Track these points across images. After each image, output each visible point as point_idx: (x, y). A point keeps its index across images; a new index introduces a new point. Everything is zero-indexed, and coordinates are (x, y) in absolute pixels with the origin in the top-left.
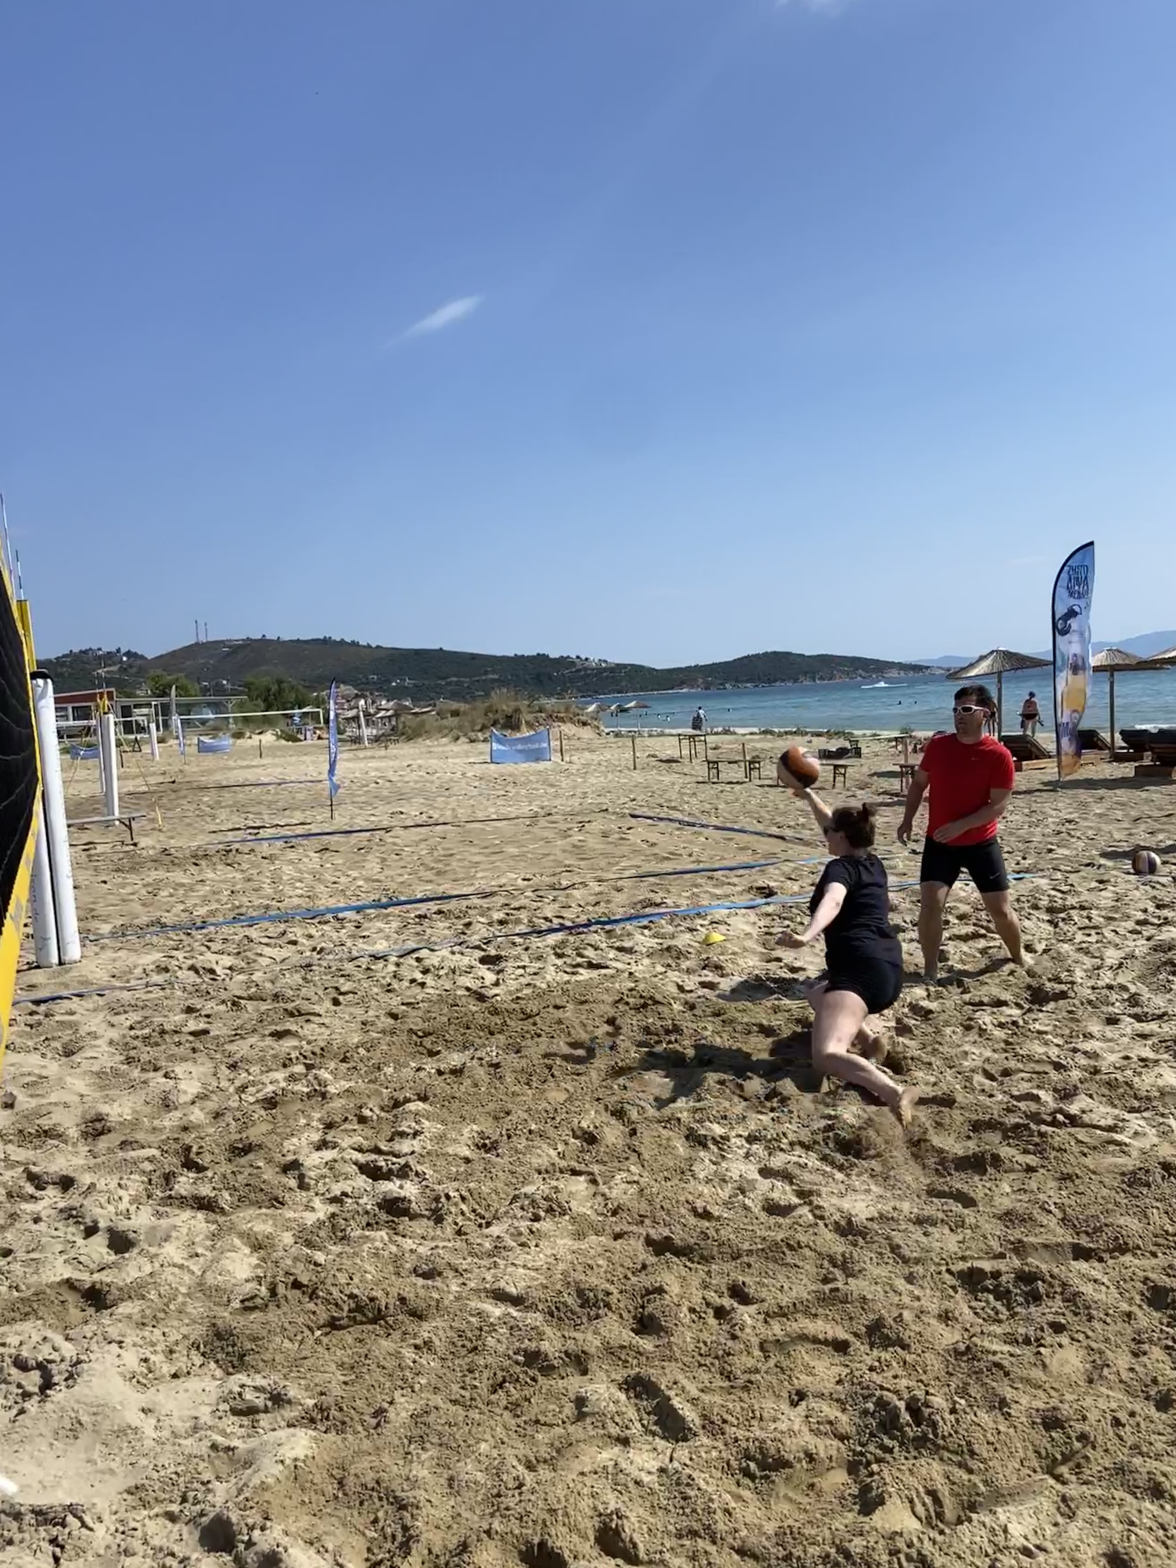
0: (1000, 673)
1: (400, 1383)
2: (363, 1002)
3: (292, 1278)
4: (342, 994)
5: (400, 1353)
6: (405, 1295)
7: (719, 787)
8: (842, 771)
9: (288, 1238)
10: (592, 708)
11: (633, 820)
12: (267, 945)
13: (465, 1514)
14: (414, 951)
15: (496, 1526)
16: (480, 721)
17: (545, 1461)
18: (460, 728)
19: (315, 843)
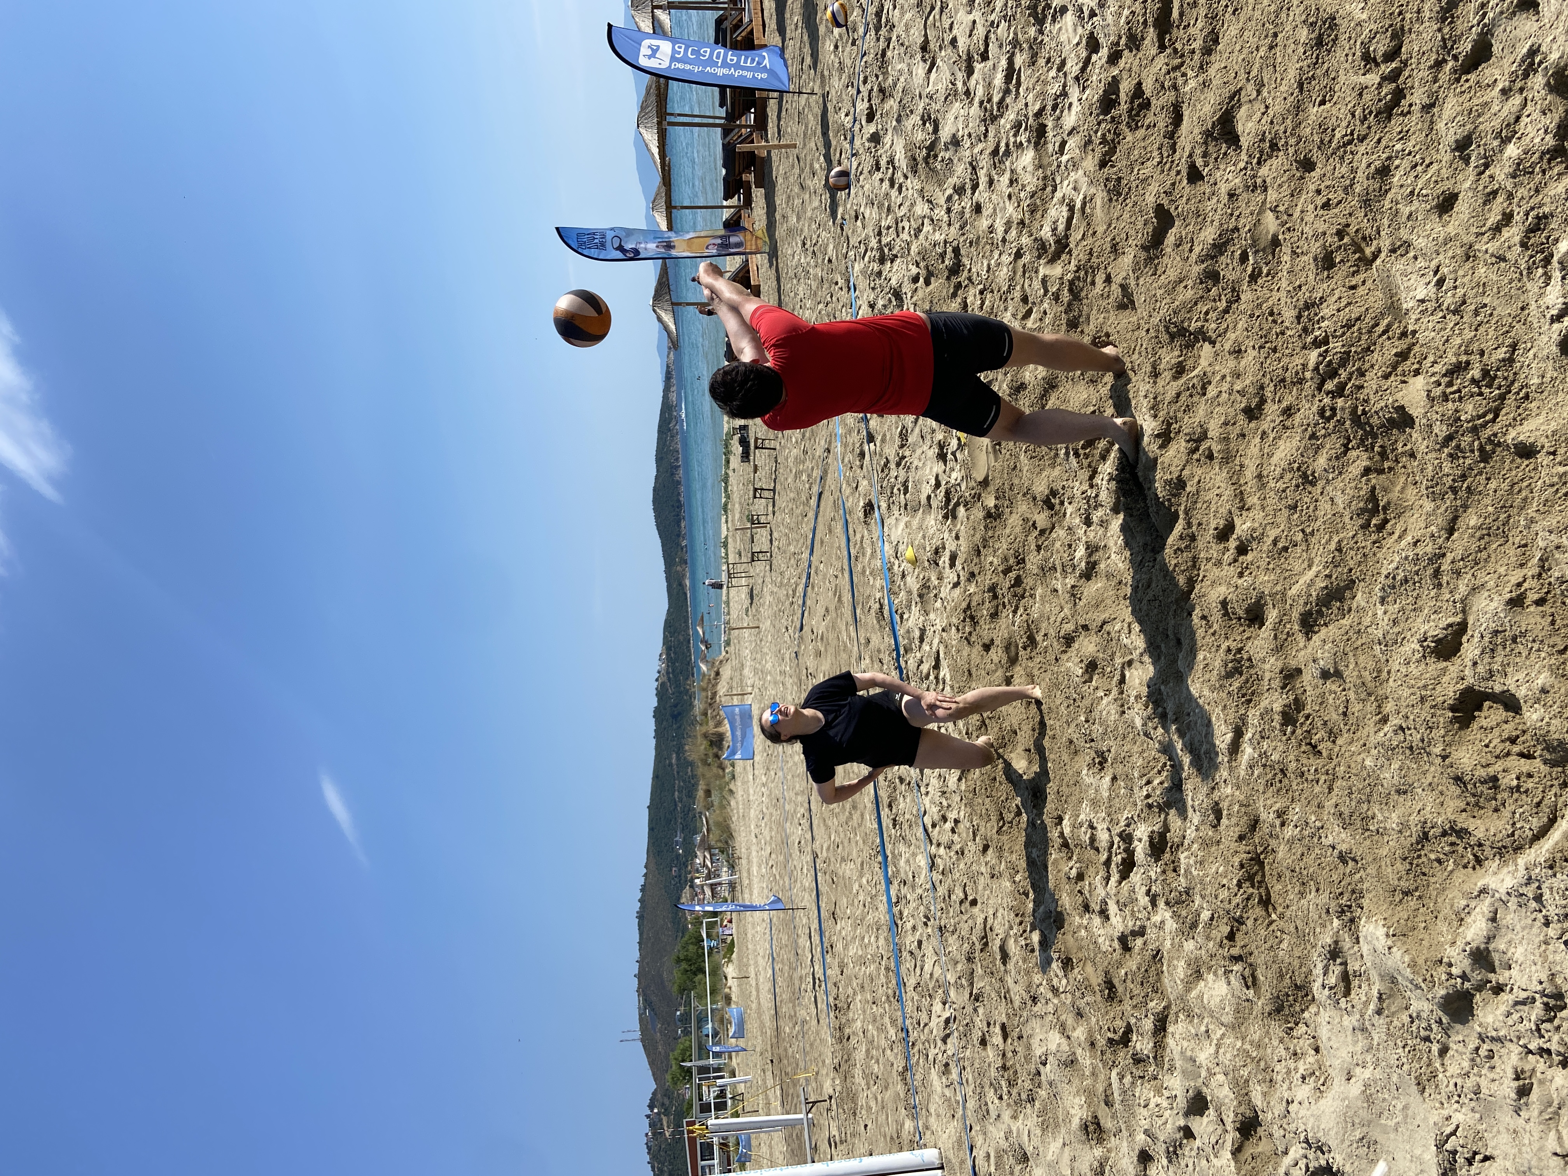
0: (673, 304)
1: (1315, 840)
2: (973, 879)
3: (1225, 941)
4: (966, 898)
5: (1288, 840)
6: (1236, 835)
7: (775, 551)
8: (760, 441)
9: (1190, 945)
10: (704, 667)
11: (805, 628)
12: (922, 969)
13: (1430, 780)
14: (926, 830)
15: (1437, 750)
16: (715, 770)
17: (1379, 706)
18: (721, 789)
19: (828, 924)
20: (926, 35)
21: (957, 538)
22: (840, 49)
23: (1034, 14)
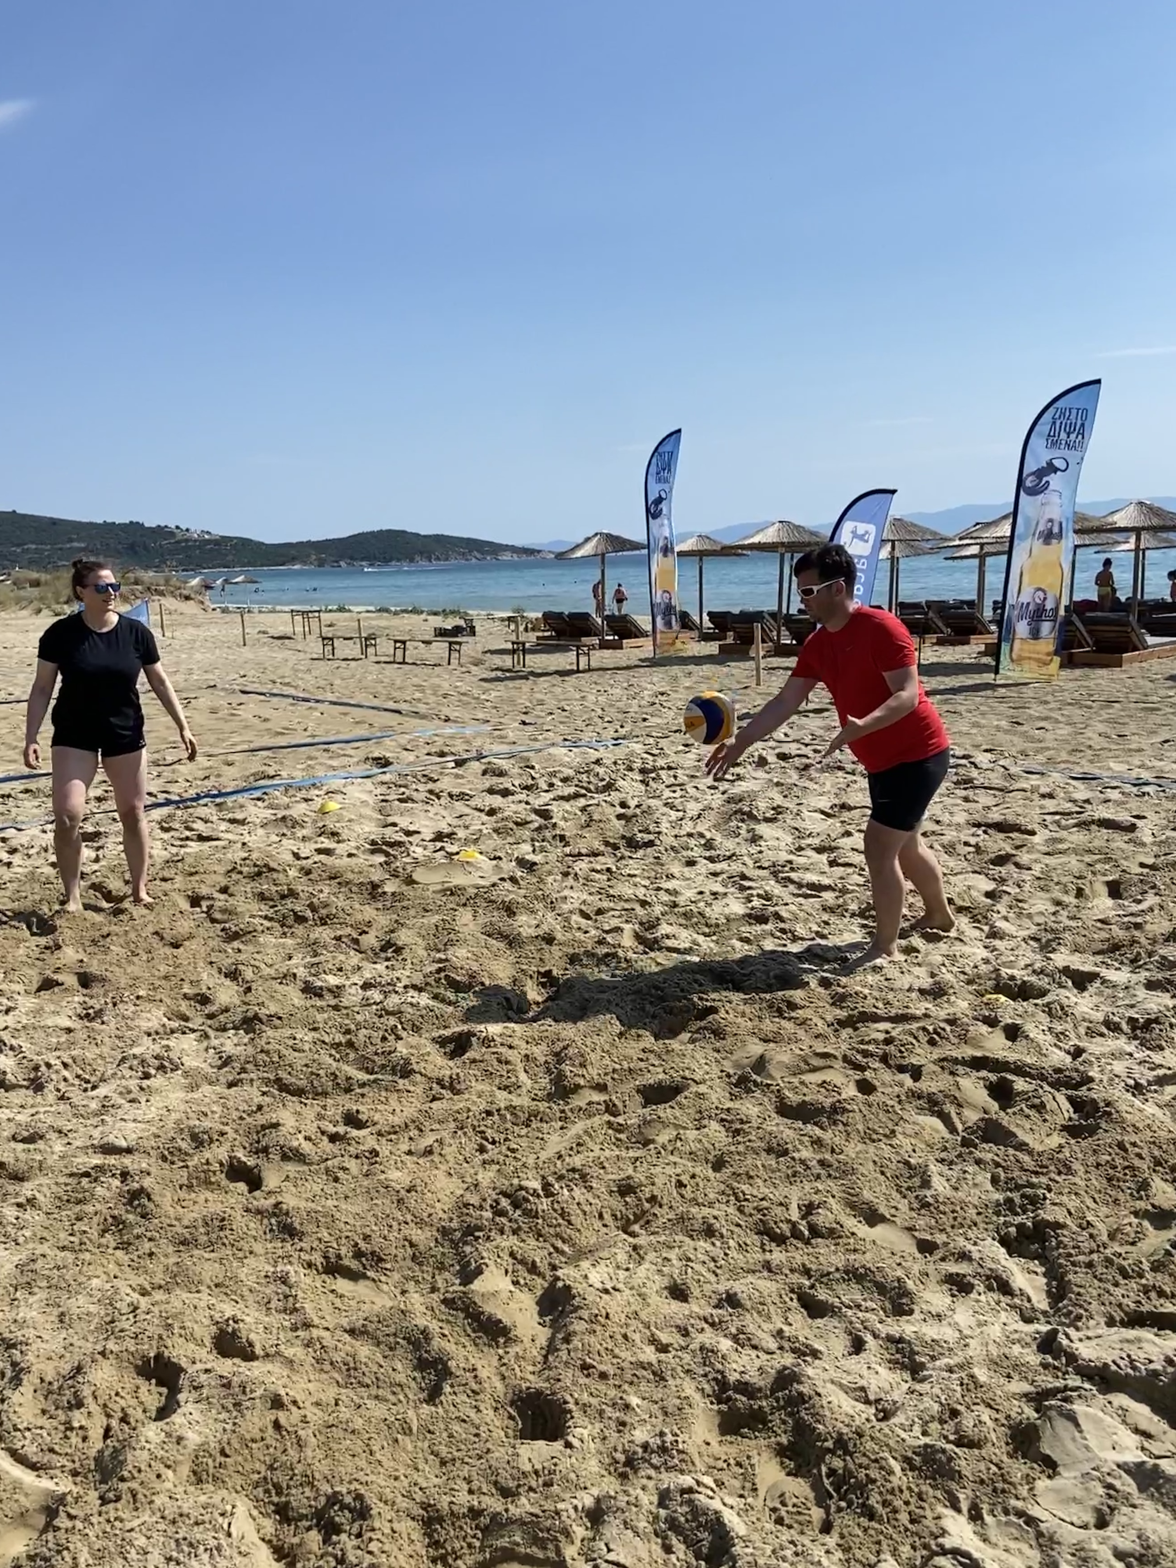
0: (603, 555)
6: (4, 1160)
7: (335, 664)
8: (457, 648)
10: (195, 582)
11: (244, 696)
15: (111, 1345)
17: (160, 1287)
21: (350, 855)
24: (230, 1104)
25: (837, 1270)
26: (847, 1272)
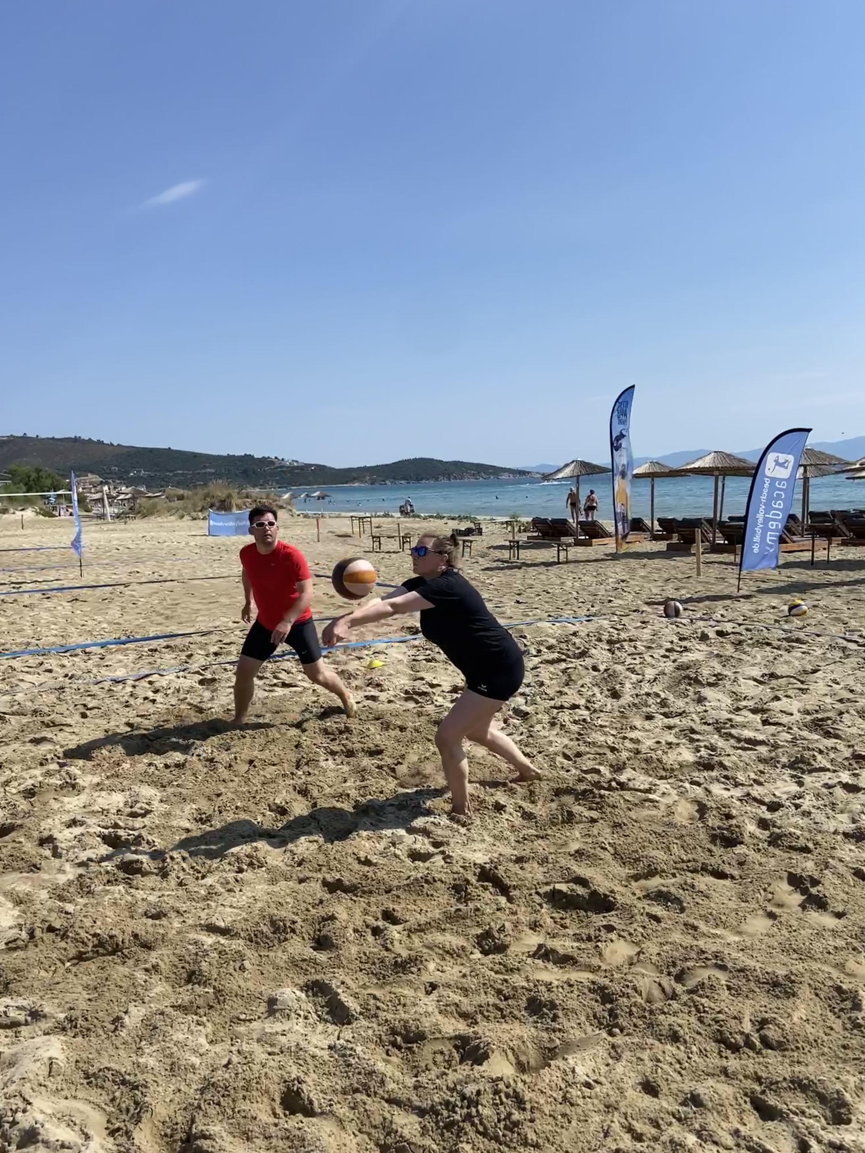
0: (578, 477)
1: (133, 997)
2: (105, 715)
3: (47, 924)
4: (88, 709)
5: (133, 975)
6: (138, 932)
7: (382, 555)
8: (469, 544)
9: (44, 895)
10: (286, 496)
12: (27, 672)
14: (147, 676)
16: (200, 504)
18: (185, 509)
19: (69, 595)
20: (782, 677)
21: (390, 702)
22: (772, 611)
23: (798, 761)
24: (299, 897)
25: (785, 1079)
26: (792, 1082)
